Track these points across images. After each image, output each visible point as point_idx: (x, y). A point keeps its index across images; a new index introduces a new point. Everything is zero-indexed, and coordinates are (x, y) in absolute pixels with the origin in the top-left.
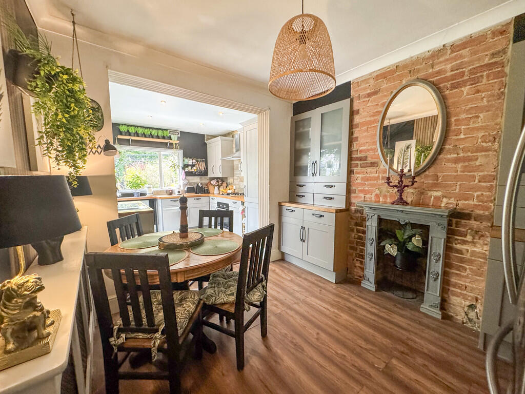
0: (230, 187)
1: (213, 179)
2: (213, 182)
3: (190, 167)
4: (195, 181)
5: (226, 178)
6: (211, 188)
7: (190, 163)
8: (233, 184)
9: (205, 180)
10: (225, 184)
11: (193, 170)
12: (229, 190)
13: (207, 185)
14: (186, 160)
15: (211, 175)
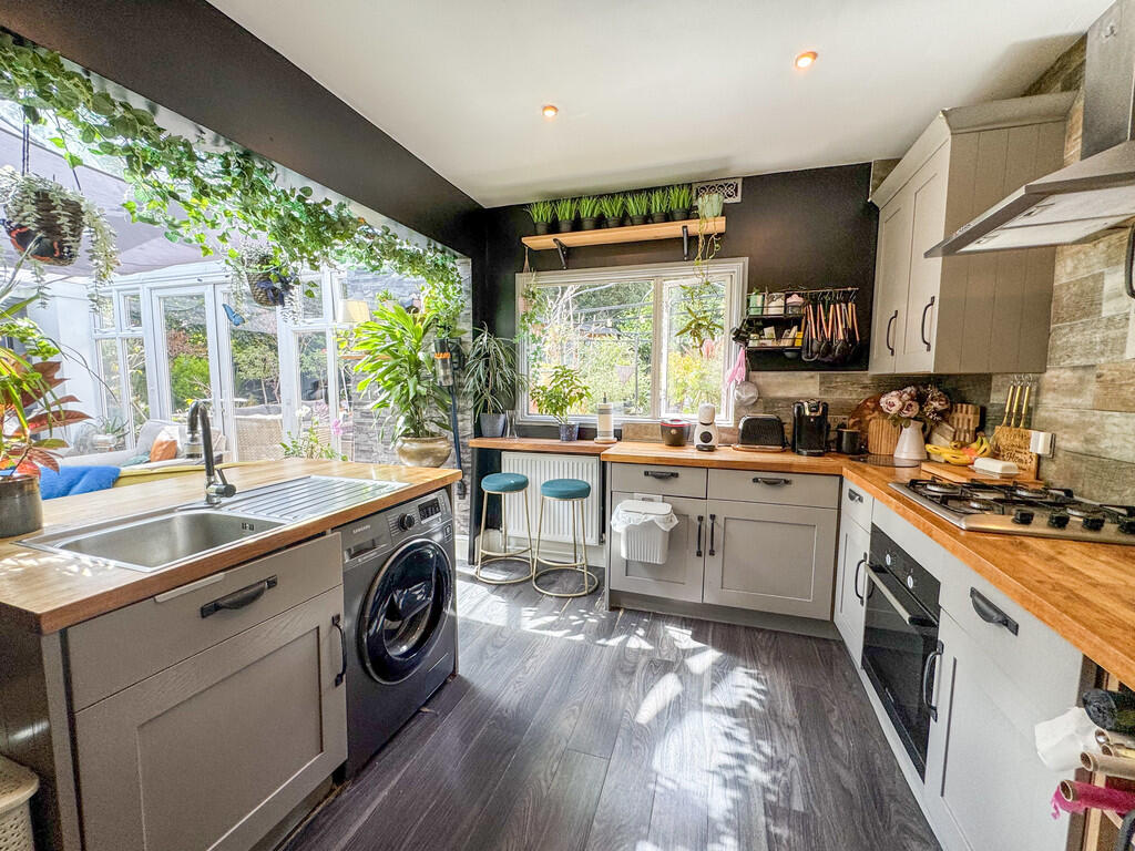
0: (1002, 435)
1: (898, 382)
2: (893, 401)
3: (769, 331)
4: (793, 393)
5: (984, 380)
6: (877, 431)
7: (775, 308)
8: (1025, 419)
9: (845, 390)
10: (966, 417)
11: (786, 343)
12: (995, 454)
13: (857, 411)
14: (757, 300)
15: (883, 363)
